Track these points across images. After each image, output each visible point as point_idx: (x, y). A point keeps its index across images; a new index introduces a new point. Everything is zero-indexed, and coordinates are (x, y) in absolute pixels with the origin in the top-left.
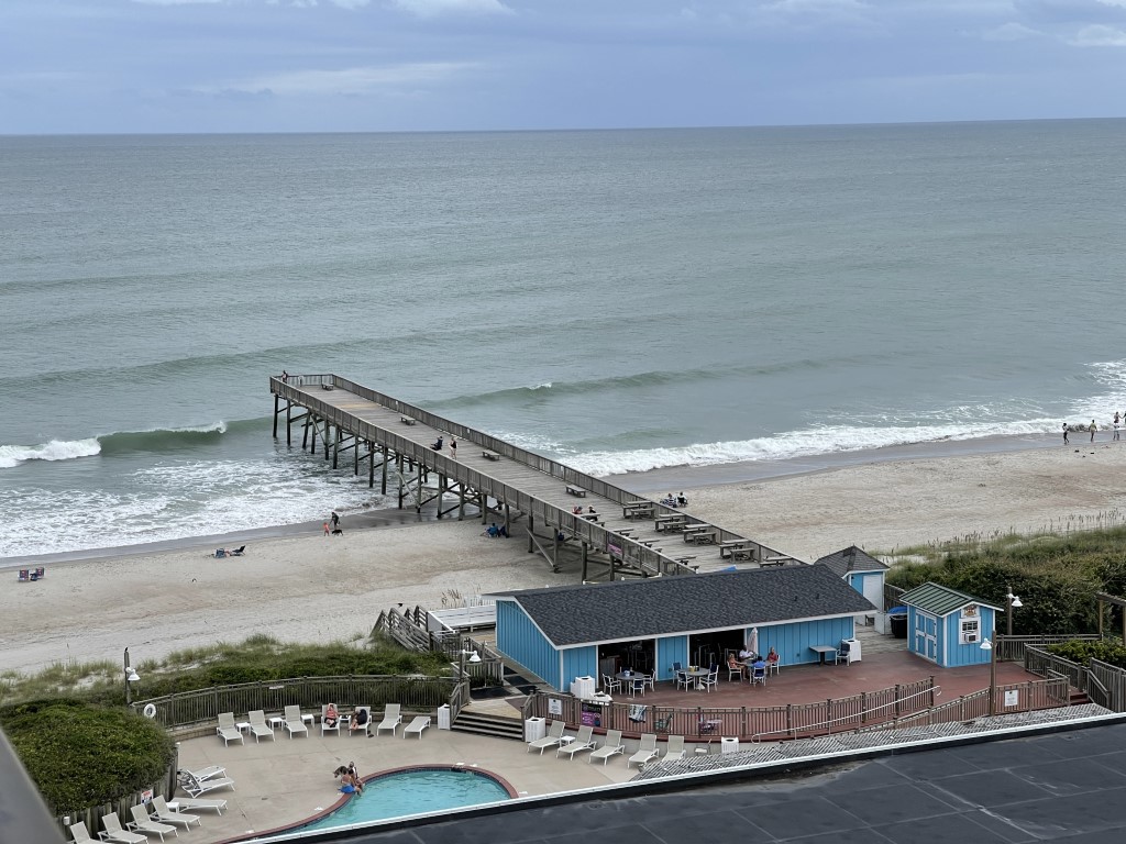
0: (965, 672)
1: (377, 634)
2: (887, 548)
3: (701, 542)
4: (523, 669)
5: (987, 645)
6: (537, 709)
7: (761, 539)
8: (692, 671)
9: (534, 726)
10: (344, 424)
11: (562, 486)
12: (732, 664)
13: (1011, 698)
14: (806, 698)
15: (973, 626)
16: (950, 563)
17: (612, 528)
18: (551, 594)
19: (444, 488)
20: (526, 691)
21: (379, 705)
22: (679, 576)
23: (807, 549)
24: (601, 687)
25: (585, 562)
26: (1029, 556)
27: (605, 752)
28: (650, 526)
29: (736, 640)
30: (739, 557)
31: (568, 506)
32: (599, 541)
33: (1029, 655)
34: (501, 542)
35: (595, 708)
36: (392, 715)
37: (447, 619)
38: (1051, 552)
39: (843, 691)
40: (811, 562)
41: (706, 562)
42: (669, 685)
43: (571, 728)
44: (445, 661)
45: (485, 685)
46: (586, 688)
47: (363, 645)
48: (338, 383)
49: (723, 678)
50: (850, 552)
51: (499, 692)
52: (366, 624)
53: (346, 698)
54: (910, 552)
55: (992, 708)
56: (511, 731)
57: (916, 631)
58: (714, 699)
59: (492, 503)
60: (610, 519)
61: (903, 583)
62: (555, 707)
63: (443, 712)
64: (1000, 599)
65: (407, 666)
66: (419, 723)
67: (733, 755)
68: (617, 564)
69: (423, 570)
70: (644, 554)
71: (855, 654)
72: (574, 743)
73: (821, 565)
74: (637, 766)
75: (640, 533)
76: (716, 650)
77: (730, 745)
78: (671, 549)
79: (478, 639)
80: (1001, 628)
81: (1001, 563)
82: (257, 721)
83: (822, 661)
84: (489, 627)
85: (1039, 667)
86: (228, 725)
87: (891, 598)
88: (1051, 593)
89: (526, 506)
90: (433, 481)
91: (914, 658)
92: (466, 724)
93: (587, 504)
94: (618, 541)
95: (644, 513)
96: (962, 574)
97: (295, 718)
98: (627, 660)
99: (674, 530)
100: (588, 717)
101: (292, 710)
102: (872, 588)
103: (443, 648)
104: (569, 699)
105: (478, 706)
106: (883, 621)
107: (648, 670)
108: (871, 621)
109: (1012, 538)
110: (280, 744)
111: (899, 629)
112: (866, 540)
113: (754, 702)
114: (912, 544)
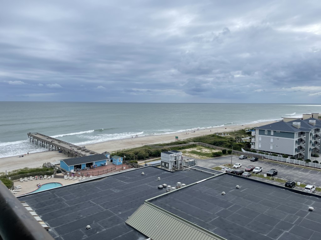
0: (119, 165)
1: (43, 166)
2: (110, 151)
3: (87, 152)
4: (64, 169)
5: (122, 162)
6: (66, 174)
7: (95, 151)
8: (86, 168)
9: (65, 176)
10: (38, 139)
11: (69, 146)
12: (91, 167)
13: (124, 168)
14: (100, 170)
15: (120, 160)
16: (117, 153)
17: (76, 151)
18: (67, 159)
19: (53, 147)
20: (64, 172)
21: (43, 175)
22: (85, 157)
23: (100, 152)
24: (74, 171)
25: (72, 155)
26: (126, 152)
27: (75, 179)
28: (81, 150)
29: (92, 164)
30: (92, 154)
31: (70, 148)
32: (74, 152)
33: (126, 163)
34: (61, 153)
35: (74, 173)
36: (45, 176)
37: (53, 164)
38: (129, 151)
39: (105, 169)
40: (101, 153)
41: (88, 154)
42: (83, 170)
43: (71, 176)
44: (53, 169)
45: (59, 172)
46: (72, 171)
47: (41, 168)
48: (38, 134)
49: (90, 168)
50: (106, 152)
51: (60, 172)
52: (42, 165)
53: (39, 175)
54: (113, 152)
55: (122, 169)
56: (63, 177)
57: (113, 161)
58: (89, 171)
59: (59, 148)
60: (76, 150)
61: (112, 155)
62: (68, 174)
63: (53, 176)
64: (123, 157)
65: (48, 170)
66: (49, 177)
67: (92, 178)
68: (76, 155)
69: (50, 157)
70: (80, 154)
71: (106, 164)
72: (71, 178)
73: (102, 154)
74: (79, 180)
75: (79, 151)
76: (89, 165)
77: (91, 177)
78: (83, 153)
79: (58, 166)
80: (123, 160)
81: (123, 152)
82: (26, 179)
83: (103, 165)
84: (59, 164)
85: (128, 164)
86: (21, 180)
87: (111, 157)
88: (129, 155)
89: (64, 149)
90: (51, 146)
91: (113, 164)
92: (56, 177)
93: (72, 148)
94: (76, 152)
95: (80, 149)
96: (119, 154)
97: (31, 178)
98: (78, 167)
99: (84, 151)
100: (73, 175)
101: (31, 177)
102: (108, 156)
103: (52, 168)
104: (70, 172)
105: (58, 174)
106: (110, 160)
107: (81, 168)
108: (108, 160)
109: (124, 149)
110: (29, 182)
111: (112, 161)
112: (108, 151)
113: (94, 171)
114: (113, 151)
